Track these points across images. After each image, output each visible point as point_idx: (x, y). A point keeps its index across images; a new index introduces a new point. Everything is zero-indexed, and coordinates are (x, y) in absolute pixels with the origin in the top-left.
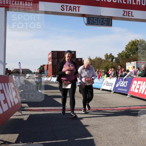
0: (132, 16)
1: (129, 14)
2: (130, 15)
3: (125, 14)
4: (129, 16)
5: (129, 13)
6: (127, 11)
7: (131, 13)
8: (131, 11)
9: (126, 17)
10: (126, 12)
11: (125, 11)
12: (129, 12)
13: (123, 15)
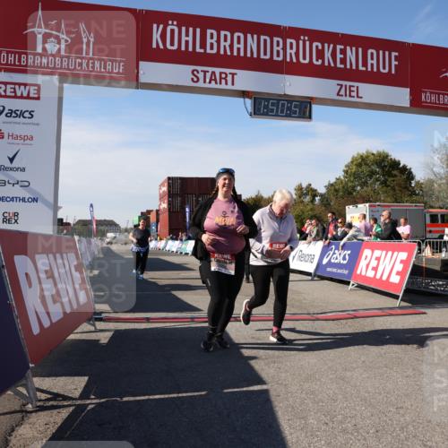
0: (358, 97)
1: (350, 91)
2: (353, 94)
3: (342, 92)
4: (350, 96)
5: (352, 89)
6: (346, 86)
7: (355, 89)
8: (356, 84)
9: (343, 98)
10: (344, 88)
11: (342, 85)
12: (350, 86)
13: (338, 94)
